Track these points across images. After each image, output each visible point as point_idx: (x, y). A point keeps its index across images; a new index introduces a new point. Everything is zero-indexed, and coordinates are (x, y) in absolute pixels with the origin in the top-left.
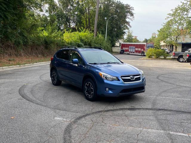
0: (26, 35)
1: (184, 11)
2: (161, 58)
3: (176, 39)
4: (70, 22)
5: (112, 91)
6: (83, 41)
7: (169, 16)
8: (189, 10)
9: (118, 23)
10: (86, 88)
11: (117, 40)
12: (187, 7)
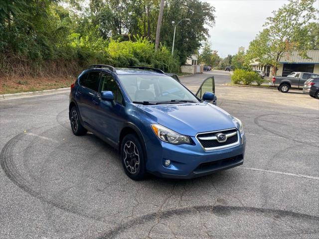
0: (47, 44)
1: (293, 14)
2: (252, 85)
3: (278, 57)
4: (121, 27)
5: (176, 166)
6: (138, 55)
7: (269, 21)
8: (300, 13)
9: (191, 31)
10: (126, 153)
11: (189, 56)
12: (297, 9)
